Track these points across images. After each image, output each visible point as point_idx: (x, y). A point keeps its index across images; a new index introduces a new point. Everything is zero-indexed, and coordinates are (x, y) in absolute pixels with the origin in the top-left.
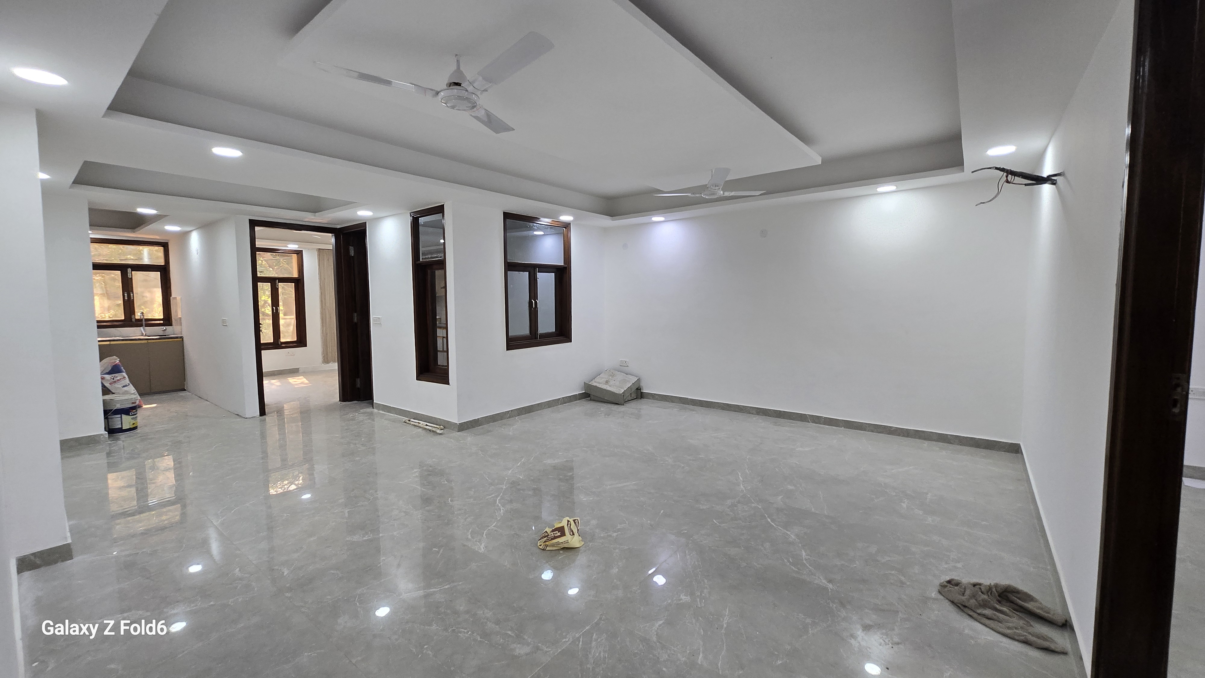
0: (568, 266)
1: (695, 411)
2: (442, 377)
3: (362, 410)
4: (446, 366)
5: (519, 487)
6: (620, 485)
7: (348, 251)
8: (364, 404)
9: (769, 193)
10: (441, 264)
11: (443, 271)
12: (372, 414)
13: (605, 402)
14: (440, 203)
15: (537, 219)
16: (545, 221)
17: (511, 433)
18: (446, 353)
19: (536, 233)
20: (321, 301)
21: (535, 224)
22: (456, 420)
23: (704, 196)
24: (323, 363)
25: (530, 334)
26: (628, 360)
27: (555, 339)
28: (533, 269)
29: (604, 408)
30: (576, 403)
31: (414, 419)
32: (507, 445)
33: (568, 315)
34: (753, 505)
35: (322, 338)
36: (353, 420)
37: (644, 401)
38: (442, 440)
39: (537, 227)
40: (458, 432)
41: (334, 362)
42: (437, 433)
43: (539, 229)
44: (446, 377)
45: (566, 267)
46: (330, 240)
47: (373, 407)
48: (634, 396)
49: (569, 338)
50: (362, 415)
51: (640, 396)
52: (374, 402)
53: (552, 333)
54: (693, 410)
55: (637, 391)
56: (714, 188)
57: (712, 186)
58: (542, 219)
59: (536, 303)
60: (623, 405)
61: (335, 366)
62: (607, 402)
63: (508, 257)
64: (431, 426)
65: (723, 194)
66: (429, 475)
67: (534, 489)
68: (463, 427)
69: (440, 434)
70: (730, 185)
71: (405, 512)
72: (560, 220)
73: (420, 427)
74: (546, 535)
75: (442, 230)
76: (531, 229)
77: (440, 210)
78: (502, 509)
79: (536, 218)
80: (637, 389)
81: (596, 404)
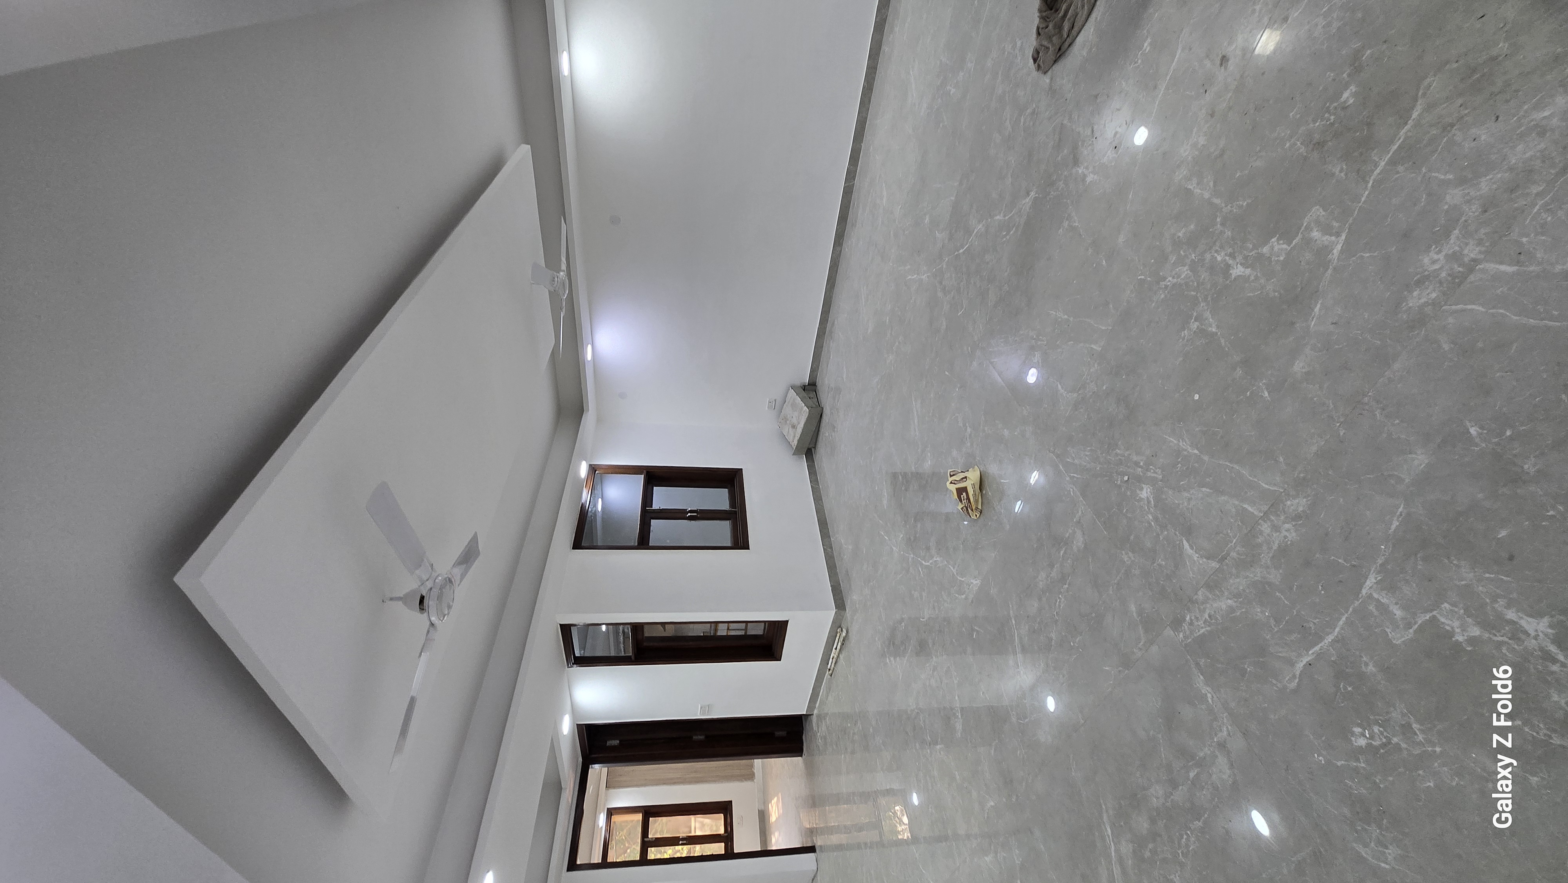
0: (645, 469)
1: (834, 321)
2: (777, 630)
3: (814, 729)
4: (765, 624)
5: (912, 538)
6: (916, 421)
7: (613, 748)
8: (807, 727)
9: (563, 212)
10: (637, 628)
11: (646, 627)
12: (819, 716)
13: (819, 430)
14: (557, 629)
15: (583, 507)
16: (586, 496)
17: (850, 547)
18: (749, 624)
19: (600, 508)
20: (675, 783)
21: (590, 509)
22: (832, 613)
23: (566, 296)
24: (753, 780)
25: (731, 520)
26: (768, 400)
27: (737, 489)
28: (648, 514)
29: (825, 432)
30: (818, 466)
31: (828, 664)
32: (864, 552)
33: (708, 472)
34: (944, 266)
35: (722, 782)
36: (825, 738)
37: (819, 383)
38: (854, 629)
39: (593, 507)
40: (846, 610)
41: (752, 766)
42: (846, 636)
43: (595, 505)
44: (779, 624)
45: (647, 471)
46: (597, 771)
47: (810, 715)
48: (812, 395)
49: (737, 472)
50: (820, 729)
51: (813, 387)
52: (805, 713)
53: (729, 492)
54: (833, 324)
55: (806, 390)
56: (556, 282)
57: (554, 286)
58: (583, 501)
59: (691, 511)
60: (823, 408)
61: (758, 763)
62: (818, 427)
63: (632, 544)
64: (838, 644)
65: (564, 271)
66: (894, 644)
67: (915, 521)
68: (840, 604)
69: (847, 632)
70: (552, 261)
71: (934, 671)
72: (585, 477)
73: (838, 656)
74: (965, 509)
75: (590, 627)
76: (595, 514)
77: (566, 630)
78: (936, 558)
79: (581, 508)
80: (804, 390)
81: (820, 440)
